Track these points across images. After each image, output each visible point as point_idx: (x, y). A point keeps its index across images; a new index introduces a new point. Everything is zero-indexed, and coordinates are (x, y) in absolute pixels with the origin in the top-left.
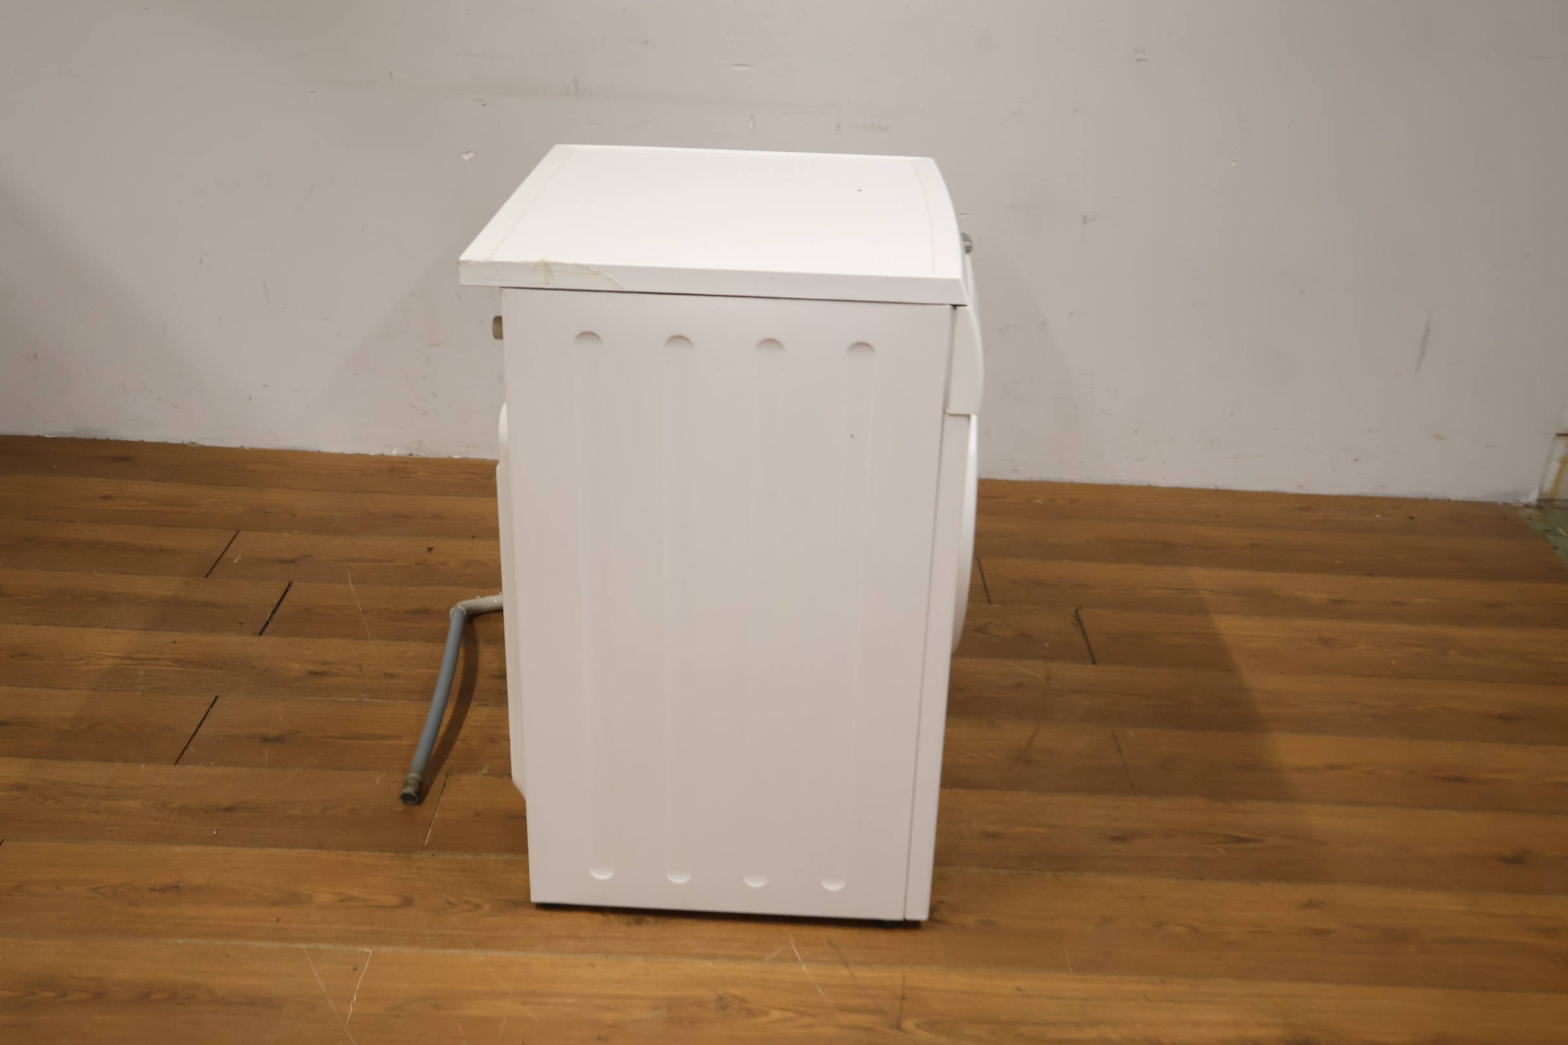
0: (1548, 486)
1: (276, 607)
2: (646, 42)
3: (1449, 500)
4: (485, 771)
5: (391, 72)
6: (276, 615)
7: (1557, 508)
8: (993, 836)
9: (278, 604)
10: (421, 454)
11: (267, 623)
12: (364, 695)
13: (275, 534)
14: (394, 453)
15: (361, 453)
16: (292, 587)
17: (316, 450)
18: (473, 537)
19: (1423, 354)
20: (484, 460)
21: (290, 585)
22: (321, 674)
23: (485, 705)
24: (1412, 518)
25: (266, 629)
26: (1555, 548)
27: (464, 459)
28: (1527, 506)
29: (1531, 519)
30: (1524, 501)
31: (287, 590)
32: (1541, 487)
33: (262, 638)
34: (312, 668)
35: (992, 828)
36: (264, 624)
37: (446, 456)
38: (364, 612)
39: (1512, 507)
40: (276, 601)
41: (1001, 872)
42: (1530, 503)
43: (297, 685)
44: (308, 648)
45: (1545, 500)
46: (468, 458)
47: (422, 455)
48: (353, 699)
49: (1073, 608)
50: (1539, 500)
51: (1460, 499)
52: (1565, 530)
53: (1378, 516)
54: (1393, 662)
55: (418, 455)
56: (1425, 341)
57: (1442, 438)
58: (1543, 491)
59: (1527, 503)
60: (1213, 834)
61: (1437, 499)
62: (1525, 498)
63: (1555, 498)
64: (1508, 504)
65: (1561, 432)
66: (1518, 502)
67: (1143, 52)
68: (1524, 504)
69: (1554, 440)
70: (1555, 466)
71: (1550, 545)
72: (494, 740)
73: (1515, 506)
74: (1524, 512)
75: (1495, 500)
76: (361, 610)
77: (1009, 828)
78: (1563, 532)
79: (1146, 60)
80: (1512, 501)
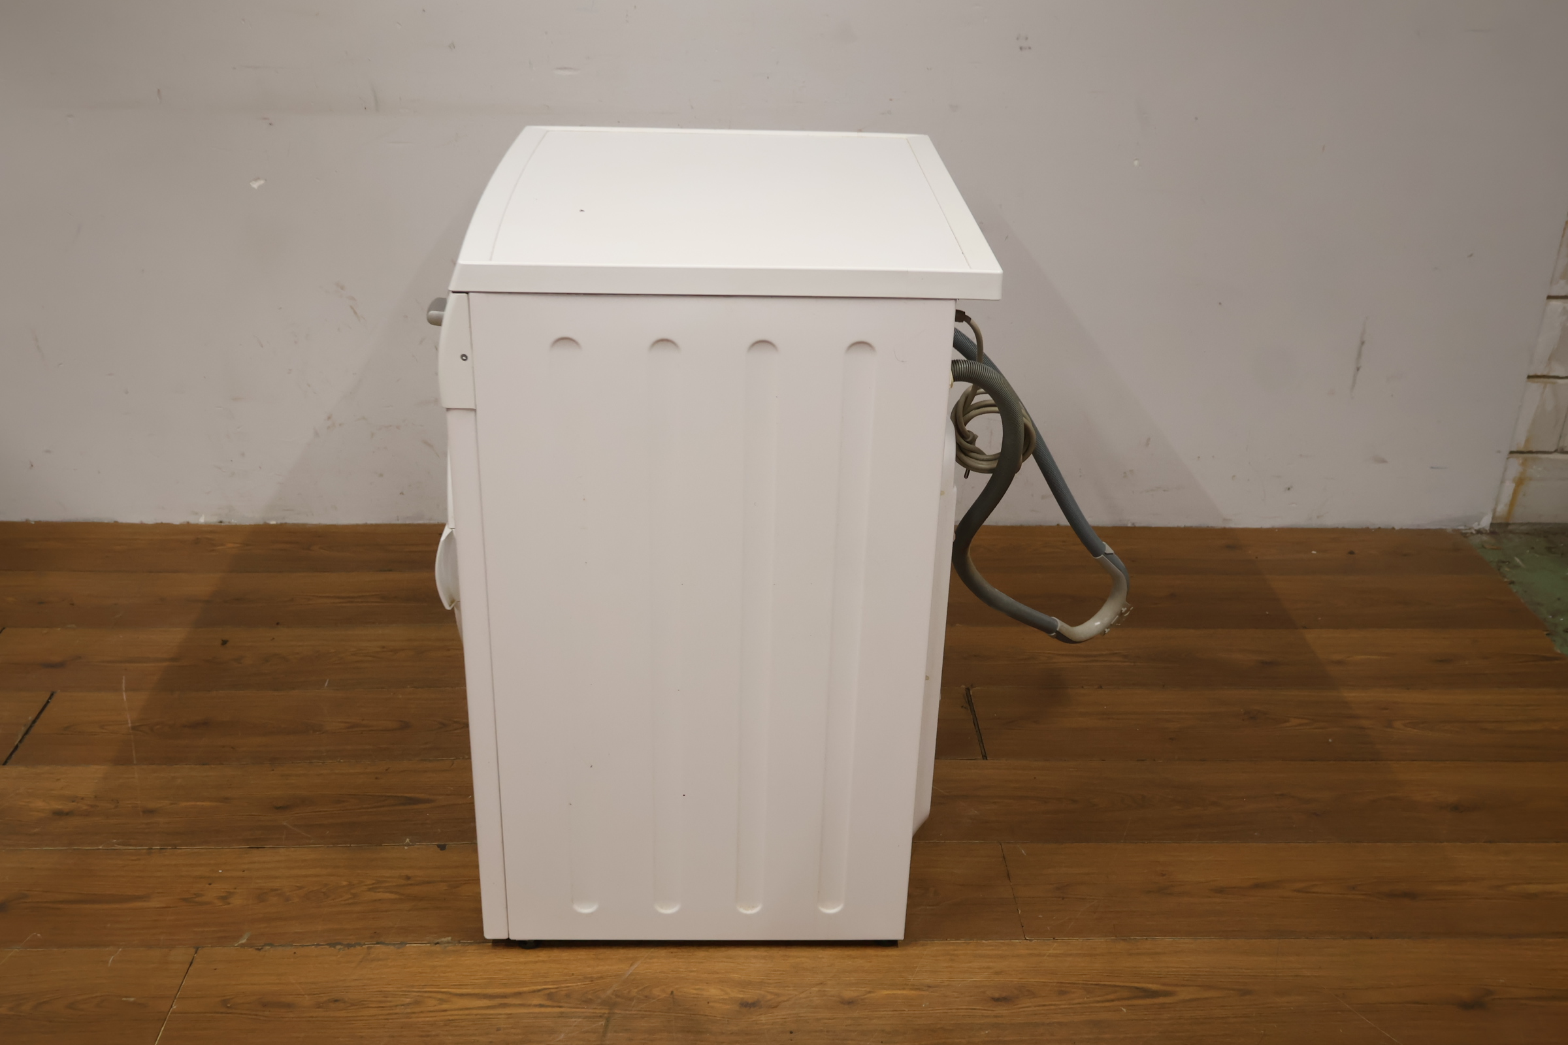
0: (1502, 508)
1: (31, 727)
2: (452, 46)
3: (1393, 528)
4: (243, 941)
5: (159, 91)
6: (27, 736)
7: (1511, 532)
8: (850, 1003)
9: (34, 722)
10: (233, 521)
11: (17, 747)
12: (115, 841)
13: (45, 631)
14: (202, 520)
15: (164, 521)
16: (54, 698)
17: (112, 522)
18: (278, 624)
19: (1358, 369)
20: (304, 525)
21: (52, 695)
22: (68, 814)
23: (258, 848)
24: (1351, 553)
25: (13, 756)
26: (1512, 583)
27: (282, 524)
28: (1479, 532)
29: (1483, 547)
30: (1476, 526)
31: (48, 702)
32: (1494, 511)
33: (7, 768)
34: (58, 806)
35: (849, 994)
36: (12, 749)
37: (261, 522)
38: (134, 728)
39: (1461, 533)
40: (31, 718)
42: (1484, 529)
43: (36, 830)
44: (58, 780)
45: (1500, 524)
46: (286, 523)
47: (234, 521)
48: (101, 847)
49: (963, 686)
50: (1492, 524)
51: (1404, 528)
52: (1522, 560)
53: (1314, 552)
54: (1330, 740)
55: (229, 522)
56: (1359, 355)
57: (1384, 461)
58: (1497, 514)
59: (1480, 529)
60: (1115, 986)
61: (1379, 528)
62: (1477, 523)
63: (1511, 522)
64: (1459, 530)
65: (1514, 449)
66: (1470, 529)
67: (1027, 39)
68: (1476, 530)
69: (1508, 458)
70: (1509, 487)
71: (1506, 580)
72: (261, 896)
73: (1466, 533)
74: (1477, 540)
75: (1444, 527)
76: (130, 725)
77: (870, 992)
78: (1521, 563)
79: (1030, 48)
80: (1462, 527)
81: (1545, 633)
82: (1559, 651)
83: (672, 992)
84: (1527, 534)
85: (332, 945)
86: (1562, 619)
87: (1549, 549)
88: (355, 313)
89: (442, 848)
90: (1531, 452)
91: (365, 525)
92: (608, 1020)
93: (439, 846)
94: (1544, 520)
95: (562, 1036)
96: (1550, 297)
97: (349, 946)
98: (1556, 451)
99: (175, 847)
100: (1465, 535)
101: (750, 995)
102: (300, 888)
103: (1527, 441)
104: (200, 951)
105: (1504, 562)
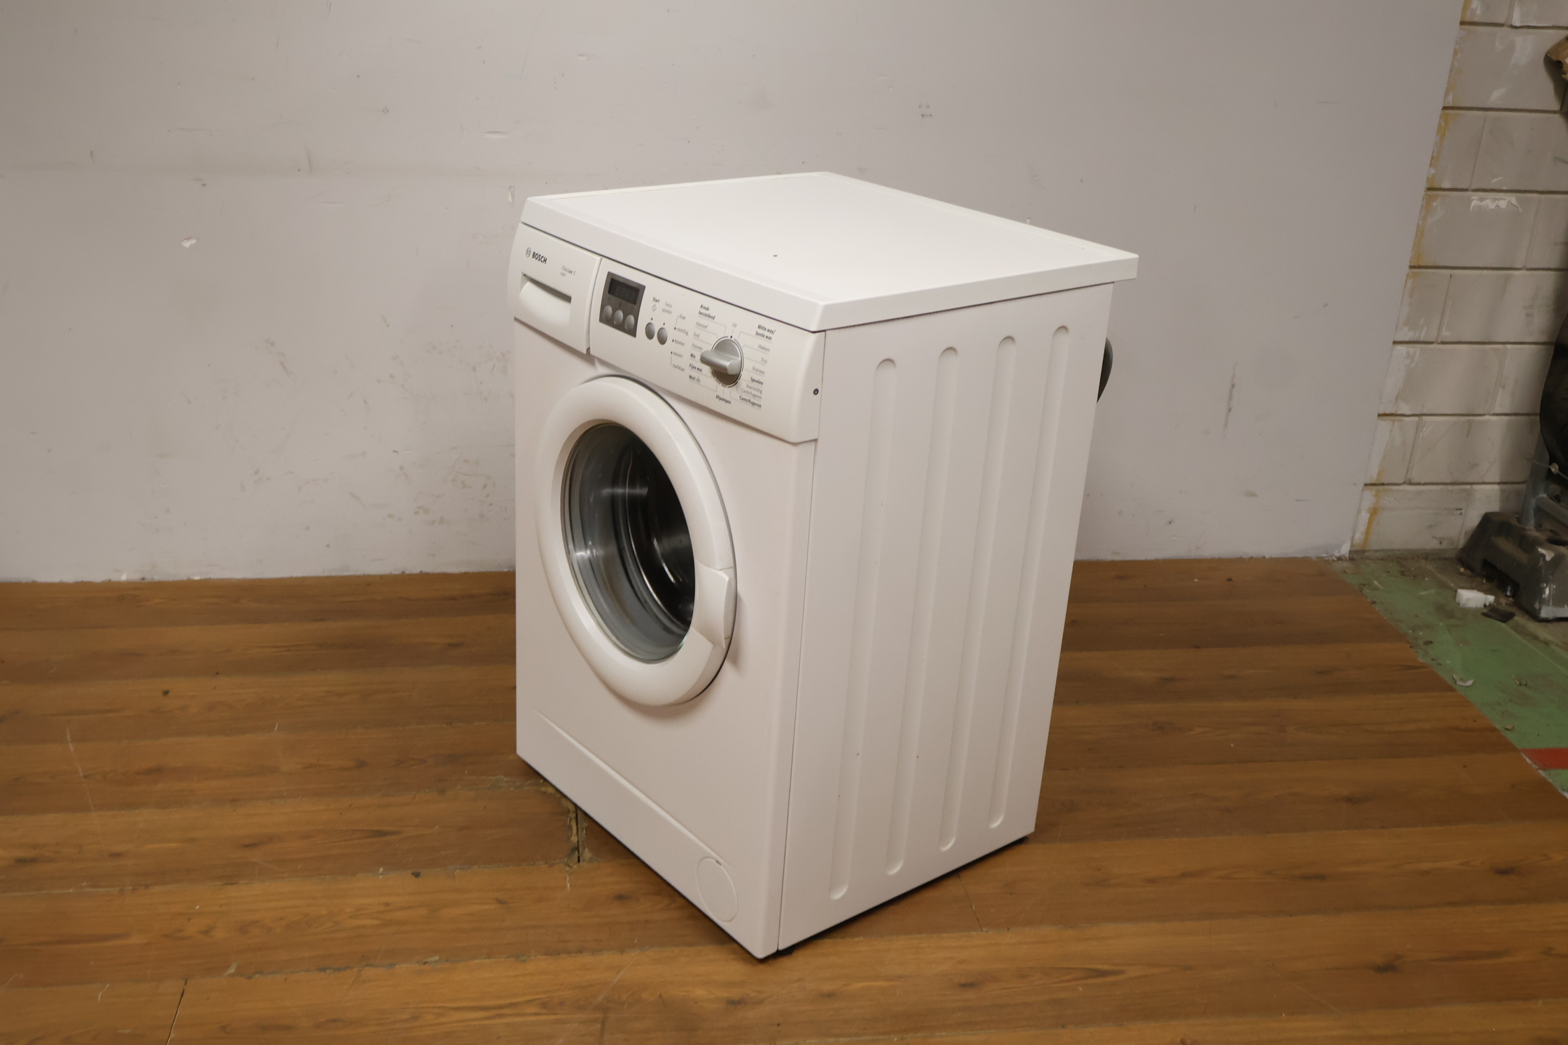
0: (1359, 537)
2: (386, 111)
3: (1264, 557)
4: (232, 970)
7: (1368, 558)
8: (830, 995)
10: (155, 577)
12: (84, 884)
14: (124, 578)
15: (84, 580)
18: (217, 673)
19: (1230, 410)
20: (229, 580)
22: (33, 860)
23: (232, 884)
24: (1230, 580)
26: (1374, 603)
27: (206, 580)
28: (1339, 559)
29: (1345, 572)
30: (1337, 554)
32: (1353, 538)
34: (19, 854)
35: (827, 987)
37: (185, 578)
38: (86, 777)
39: (1325, 560)
41: (842, 1040)
42: (1344, 556)
44: (16, 829)
45: (1357, 552)
46: (210, 579)
47: (157, 578)
48: (71, 890)
50: (1350, 552)
51: (1274, 556)
52: (1380, 583)
53: (1196, 580)
54: (1232, 745)
55: (152, 579)
56: (1231, 398)
57: (1254, 495)
58: (1355, 542)
59: (1340, 556)
60: (1069, 968)
61: (1252, 557)
62: (1337, 551)
63: (1367, 549)
64: (1322, 557)
65: (1368, 482)
66: (1332, 556)
67: (928, 107)
68: (1336, 557)
69: (1363, 490)
70: (1365, 516)
71: (1368, 600)
72: (243, 929)
73: (1328, 560)
74: (1339, 566)
75: (1308, 555)
76: (82, 775)
77: (846, 985)
78: (1380, 586)
79: (931, 116)
80: (1325, 555)
81: (1408, 645)
82: (1422, 661)
83: (660, 996)
84: (1382, 559)
85: (323, 969)
86: (1421, 634)
87: (1403, 573)
88: (285, 368)
89: (417, 875)
90: (1383, 484)
91: (291, 579)
92: (603, 1023)
93: (413, 874)
94: (1396, 547)
95: (561, 1041)
96: (1395, 343)
97: (339, 969)
98: (1404, 483)
99: (147, 886)
100: (1327, 562)
101: (735, 994)
102: (282, 919)
103: (1379, 474)
104: (188, 981)
105: (1364, 585)
